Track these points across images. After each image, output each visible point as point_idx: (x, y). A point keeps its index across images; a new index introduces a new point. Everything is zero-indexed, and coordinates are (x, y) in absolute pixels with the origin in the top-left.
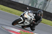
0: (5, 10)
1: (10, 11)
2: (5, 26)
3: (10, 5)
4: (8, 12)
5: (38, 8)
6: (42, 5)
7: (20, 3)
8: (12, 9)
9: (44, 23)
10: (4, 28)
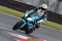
0: (10, 13)
1: (15, 14)
2: (10, 32)
3: (16, 7)
4: (13, 15)
5: (50, 10)
6: (54, 6)
7: (28, 5)
8: (19, 12)
9: (57, 29)
10: (9, 35)
